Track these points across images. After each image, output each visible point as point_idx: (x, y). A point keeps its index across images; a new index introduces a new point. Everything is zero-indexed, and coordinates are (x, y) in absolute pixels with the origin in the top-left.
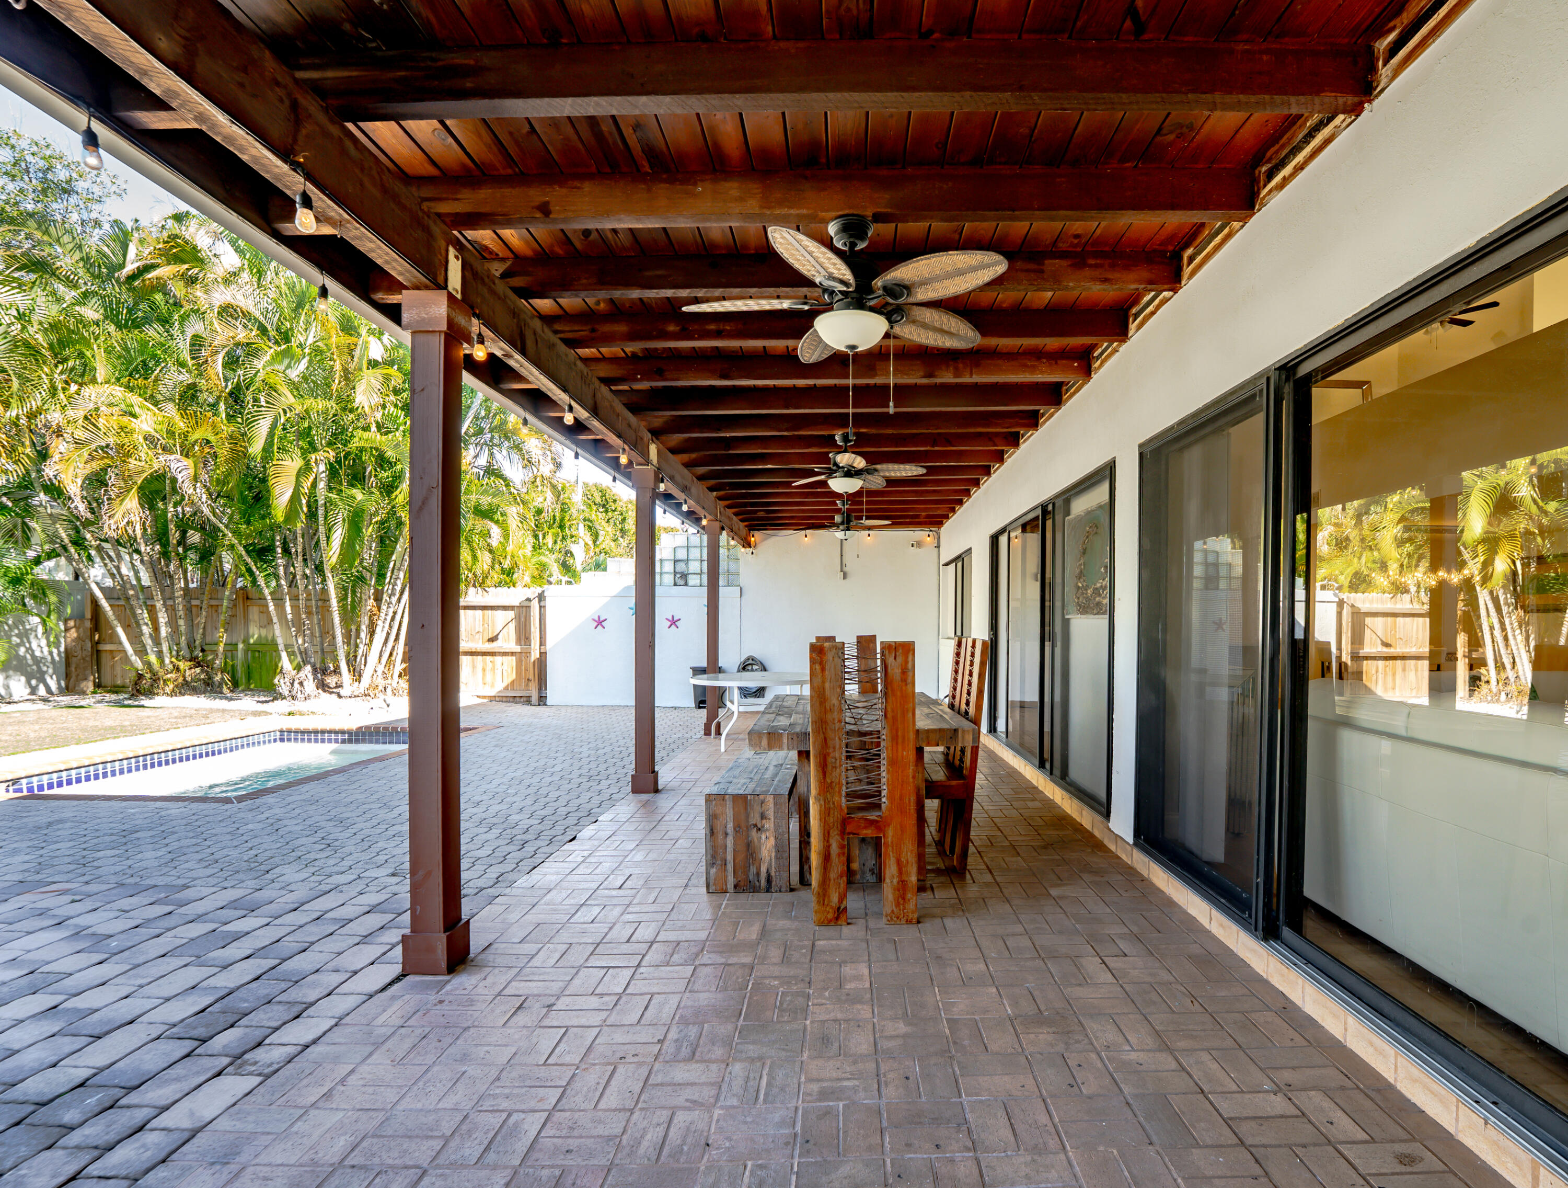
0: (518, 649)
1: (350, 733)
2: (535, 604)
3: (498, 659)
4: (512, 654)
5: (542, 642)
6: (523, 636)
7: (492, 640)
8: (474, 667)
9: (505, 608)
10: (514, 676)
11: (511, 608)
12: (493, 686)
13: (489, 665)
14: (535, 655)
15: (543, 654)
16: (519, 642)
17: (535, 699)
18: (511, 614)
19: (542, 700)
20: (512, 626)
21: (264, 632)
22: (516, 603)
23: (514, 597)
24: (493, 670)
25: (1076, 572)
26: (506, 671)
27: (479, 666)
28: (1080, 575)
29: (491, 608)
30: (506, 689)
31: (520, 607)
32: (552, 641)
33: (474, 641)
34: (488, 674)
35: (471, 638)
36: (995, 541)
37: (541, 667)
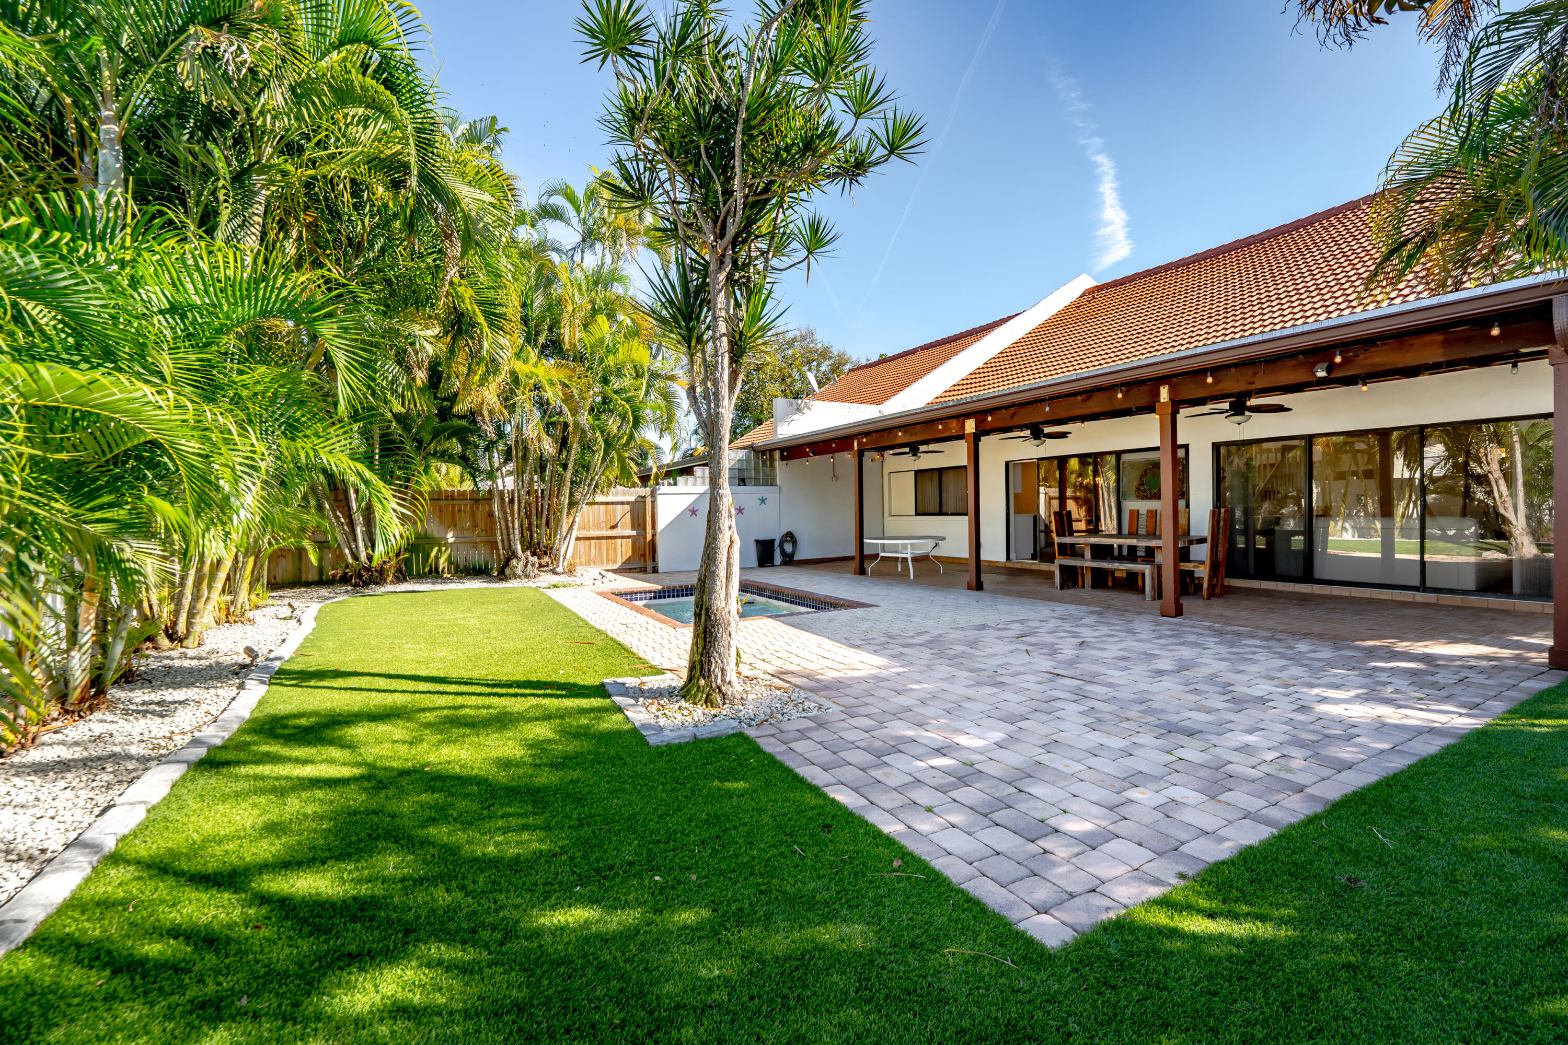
0: (634, 533)
2: (649, 500)
3: (619, 541)
4: (629, 537)
5: (654, 527)
6: (638, 520)
7: (613, 527)
8: (600, 549)
9: (622, 503)
10: (630, 553)
11: (628, 503)
12: (615, 561)
13: (612, 547)
14: (649, 537)
15: (654, 536)
16: (633, 528)
17: (649, 569)
18: (627, 508)
19: (655, 570)
20: (628, 516)
22: (632, 499)
23: (631, 495)
24: (615, 549)
25: (1136, 483)
26: (624, 550)
27: (604, 548)
28: (1142, 484)
29: (612, 503)
30: (623, 564)
31: (636, 501)
32: (660, 526)
33: (599, 528)
34: (611, 553)
35: (597, 526)
36: (1007, 463)
37: (653, 545)
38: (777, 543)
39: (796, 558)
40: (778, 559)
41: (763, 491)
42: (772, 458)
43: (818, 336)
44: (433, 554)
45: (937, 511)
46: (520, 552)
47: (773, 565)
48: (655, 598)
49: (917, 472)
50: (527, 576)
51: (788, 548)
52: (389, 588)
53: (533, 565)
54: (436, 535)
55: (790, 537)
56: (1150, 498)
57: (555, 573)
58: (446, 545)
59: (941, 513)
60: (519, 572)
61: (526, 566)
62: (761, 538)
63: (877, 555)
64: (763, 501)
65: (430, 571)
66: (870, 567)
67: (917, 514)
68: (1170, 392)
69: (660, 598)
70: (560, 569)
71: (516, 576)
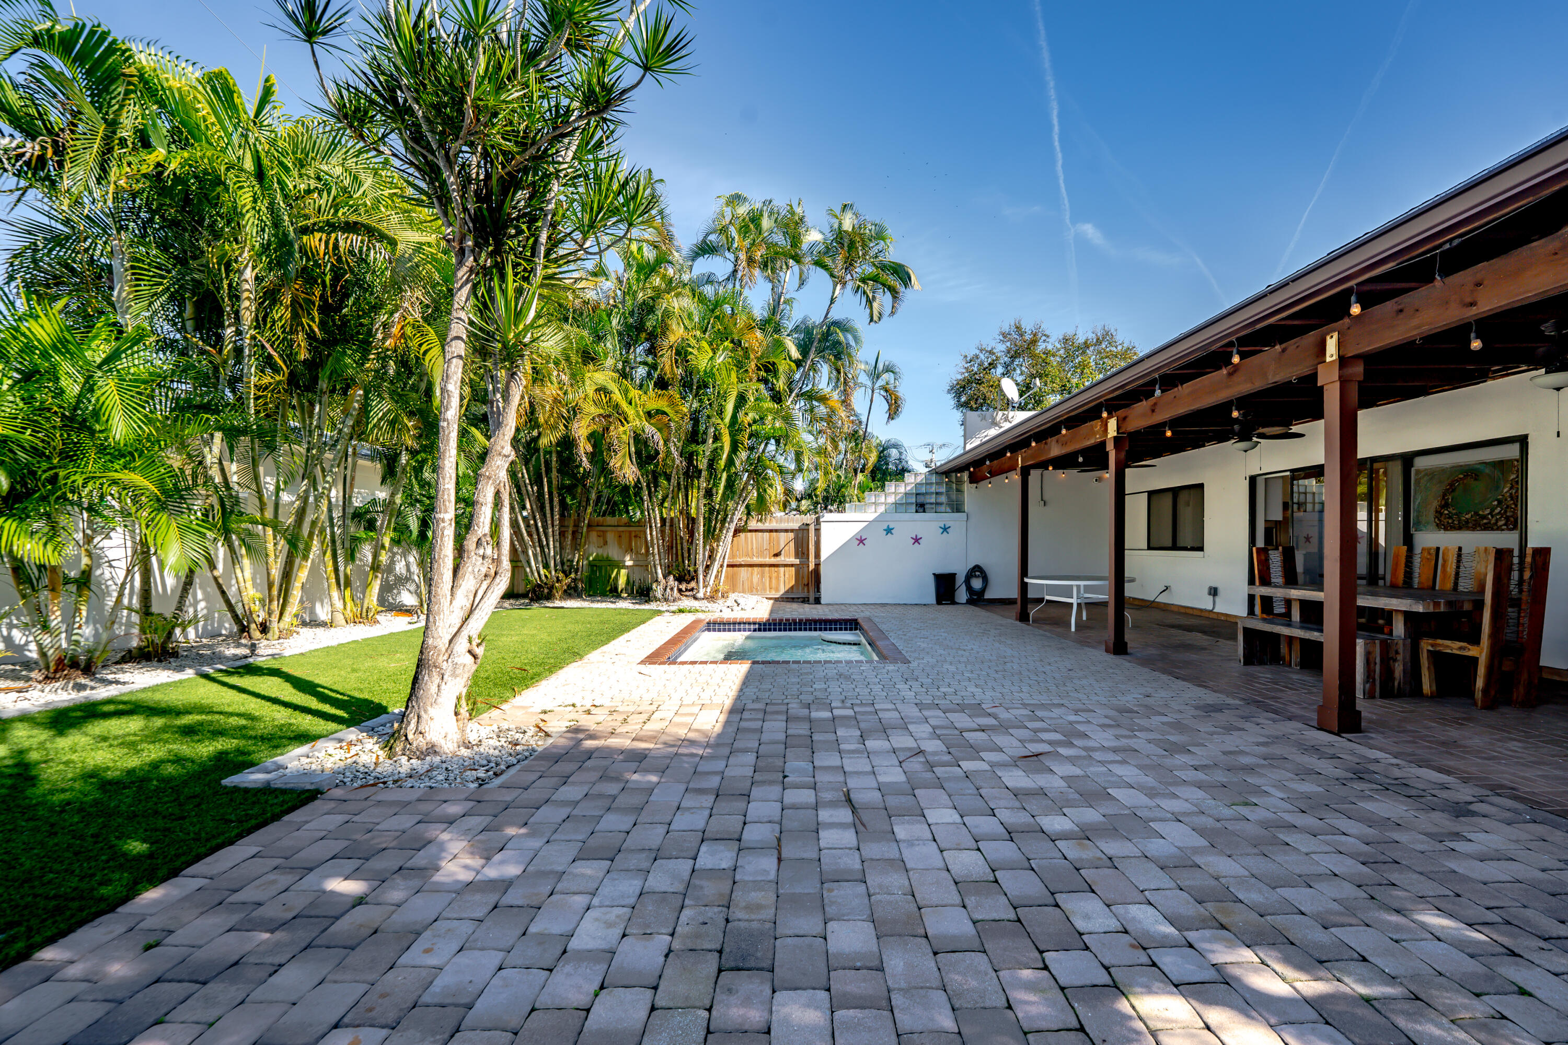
0: (797, 561)
1: (760, 624)
2: (812, 528)
3: (782, 569)
4: (792, 565)
5: (817, 555)
6: (801, 549)
7: (776, 555)
8: (762, 576)
9: (786, 531)
10: (793, 582)
11: (792, 531)
12: (777, 590)
13: (774, 575)
14: (812, 566)
15: (818, 565)
16: (797, 556)
17: (812, 599)
18: (791, 535)
19: (818, 601)
20: (792, 544)
21: (600, 551)
22: (796, 526)
23: (795, 521)
24: (778, 578)
25: (1435, 504)
26: (786, 580)
27: (767, 575)
28: (1446, 505)
29: (776, 531)
30: (787, 592)
31: (800, 529)
32: (824, 555)
33: (763, 556)
34: (774, 581)
35: (761, 553)
36: (1253, 480)
37: (816, 576)
38: (960, 579)
39: (988, 596)
40: (962, 595)
41: (950, 518)
42: (959, 482)
43: (1119, 338)
44: (613, 575)
45: (1170, 544)
46: (660, 576)
47: (953, 602)
48: (760, 630)
49: (1151, 494)
50: (666, 600)
51: (977, 584)
52: (558, 603)
53: (672, 589)
54: (616, 558)
55: (977, 571)
56: (1460, 528)
57: (695, 598)
58: (624, 567)
59: (1175, 547)
60: (659, 595)
61: (665, 590)
62: (938, 572)
63: (1041, 600)
64: (945, 529)
65: (611, 591)
66: (1033, 612)
67: (1150, 548)
68: (1340, 344)
69: (765, 630)
70: (700, 595)
71: (657, 599)
